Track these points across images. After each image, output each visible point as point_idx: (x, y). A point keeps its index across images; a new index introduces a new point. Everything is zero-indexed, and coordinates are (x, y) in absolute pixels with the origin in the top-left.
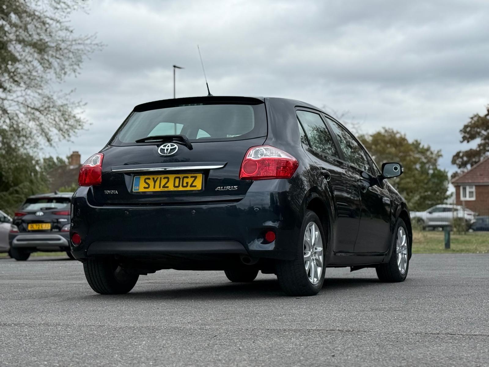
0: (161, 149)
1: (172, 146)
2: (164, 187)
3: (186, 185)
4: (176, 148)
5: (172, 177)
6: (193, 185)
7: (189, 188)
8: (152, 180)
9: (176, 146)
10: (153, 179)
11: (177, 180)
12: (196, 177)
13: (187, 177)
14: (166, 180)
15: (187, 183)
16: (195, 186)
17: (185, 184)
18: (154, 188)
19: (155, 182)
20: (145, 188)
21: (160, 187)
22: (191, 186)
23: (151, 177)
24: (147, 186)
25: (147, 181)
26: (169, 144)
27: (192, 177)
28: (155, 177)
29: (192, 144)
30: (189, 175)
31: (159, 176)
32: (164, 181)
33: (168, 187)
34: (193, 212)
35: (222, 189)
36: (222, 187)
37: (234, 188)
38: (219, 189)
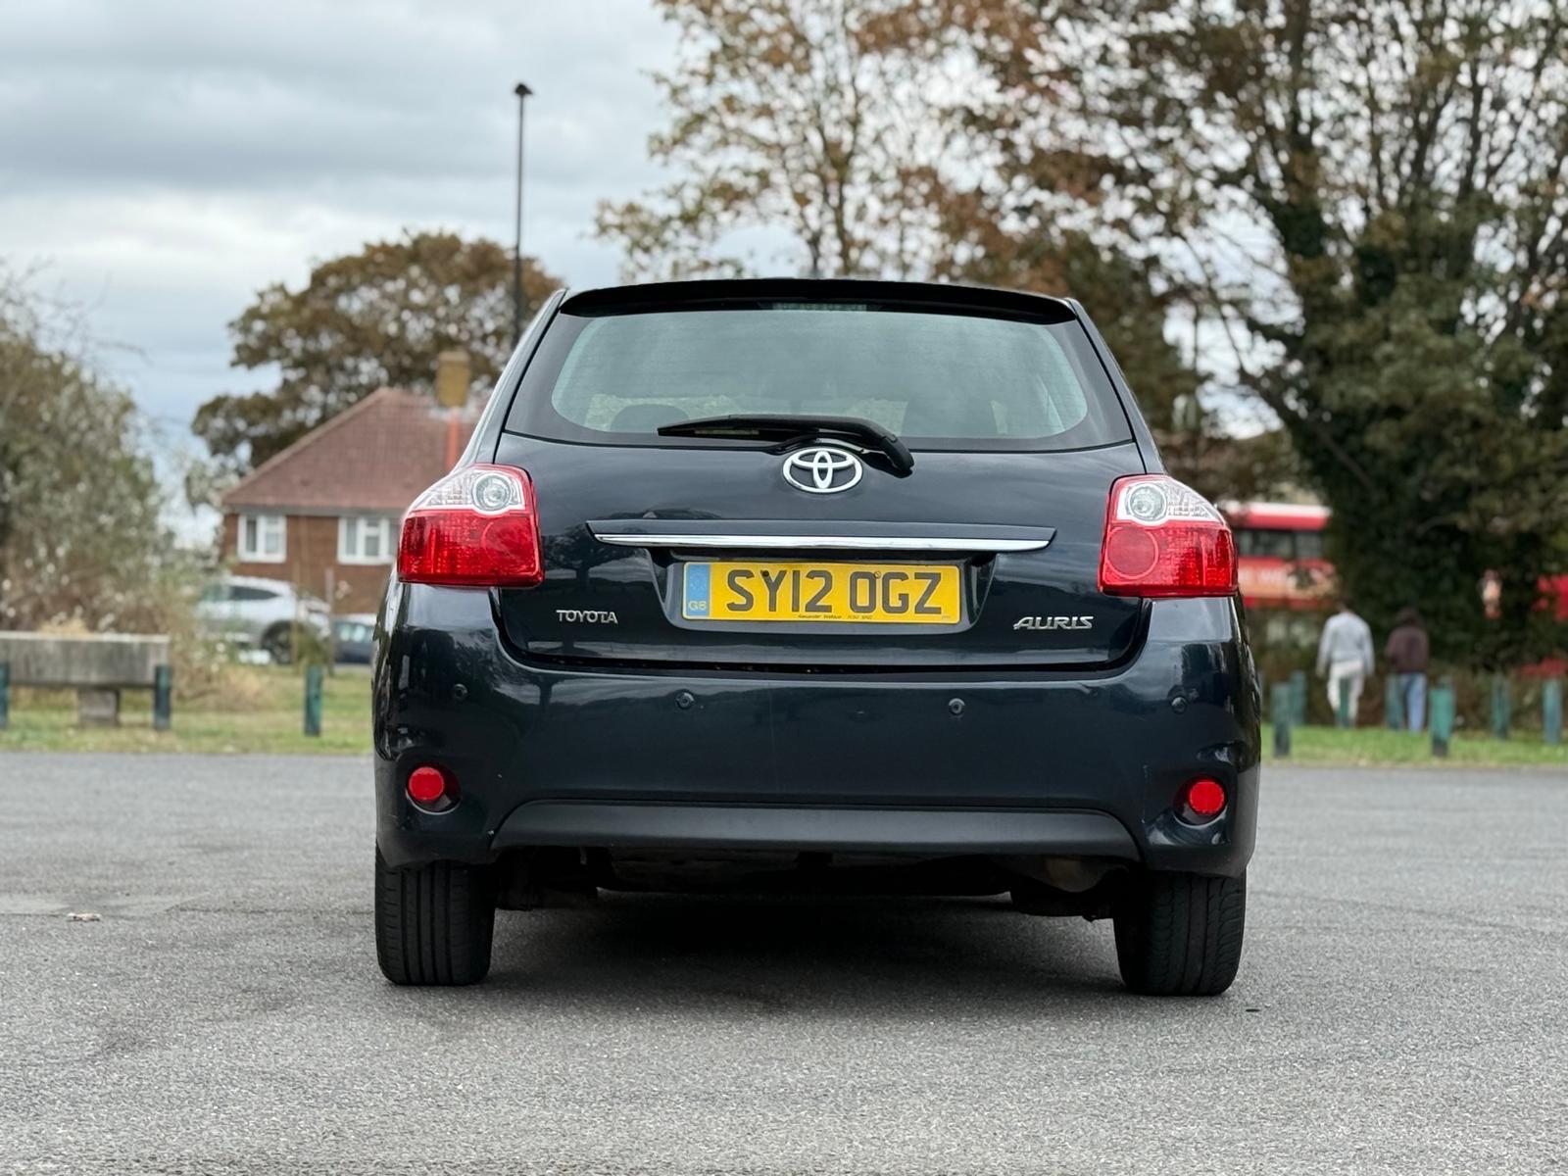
0: (793, 465)
1: (836, 457)
2: (812, 606)
3: (899, 604)
4: (852, 467)
5: (841, 572)
6: (926, 605)
7: (910, 617)
8: (758, 577)
10: (765, 574)
11: (863, 585)
12: (935, 578)
13: (903, 577)
14: (821, 582)
15: (904, 598)
16: (937, 611)
17: (895, 602)
18: (773, 607)
19: (773, 587)
20: (732, 607)
21: (795, 608)
22: (920, 608)
23: (756, 567)
24: (741, 600)
25: (740, 581)
26: (822, 452)
27: (918, 576)
28: (774, 569)
29: (912, 454)
30: (910, 569)
31: (789, 567)
32: (810, 589)
33: (828, 609)
34: (956, 707)
35: (1037, 623)
36: (1039, 618)
37: (1079, 623)
38: (1029, 626)
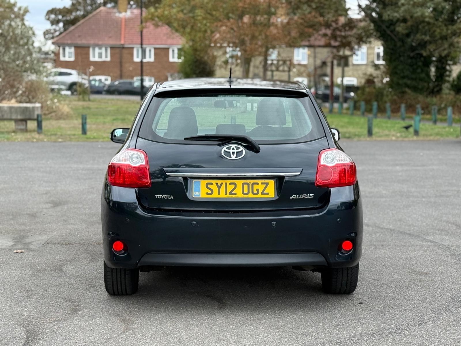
0: (225, 151)
1: (237, 148)
2: (231, 193)
3: (256, 192)
4: (242, 151)
5: (239, 183)
6: (264, 192)
7: (260, 196)
8: (215, 184)
9: (242, 148)
10: (217, 184)
11: (246, 186)
12: (267, 184)
13: (258, 184)
14: (233, 186)
15: (258, 190)
16: (268, 194)
17: (255, 191)
18: (219, 193)
19: (219, 187)
20: (207, 194)
21: (226, 194)
23: (214, 182)
24: (210, 192)
25: (209, 186)
26: (233, 146)
27: (262, 183)
28: (219, 182)
29: (259, 145)
30: (260, 182)
31: (224, 182)
32: (230, 188)
33: (235, 194)
34: (274, 224)
35: (297, 197)
36: (298, 195)
37: (310, 196)
38: (295, 198)
